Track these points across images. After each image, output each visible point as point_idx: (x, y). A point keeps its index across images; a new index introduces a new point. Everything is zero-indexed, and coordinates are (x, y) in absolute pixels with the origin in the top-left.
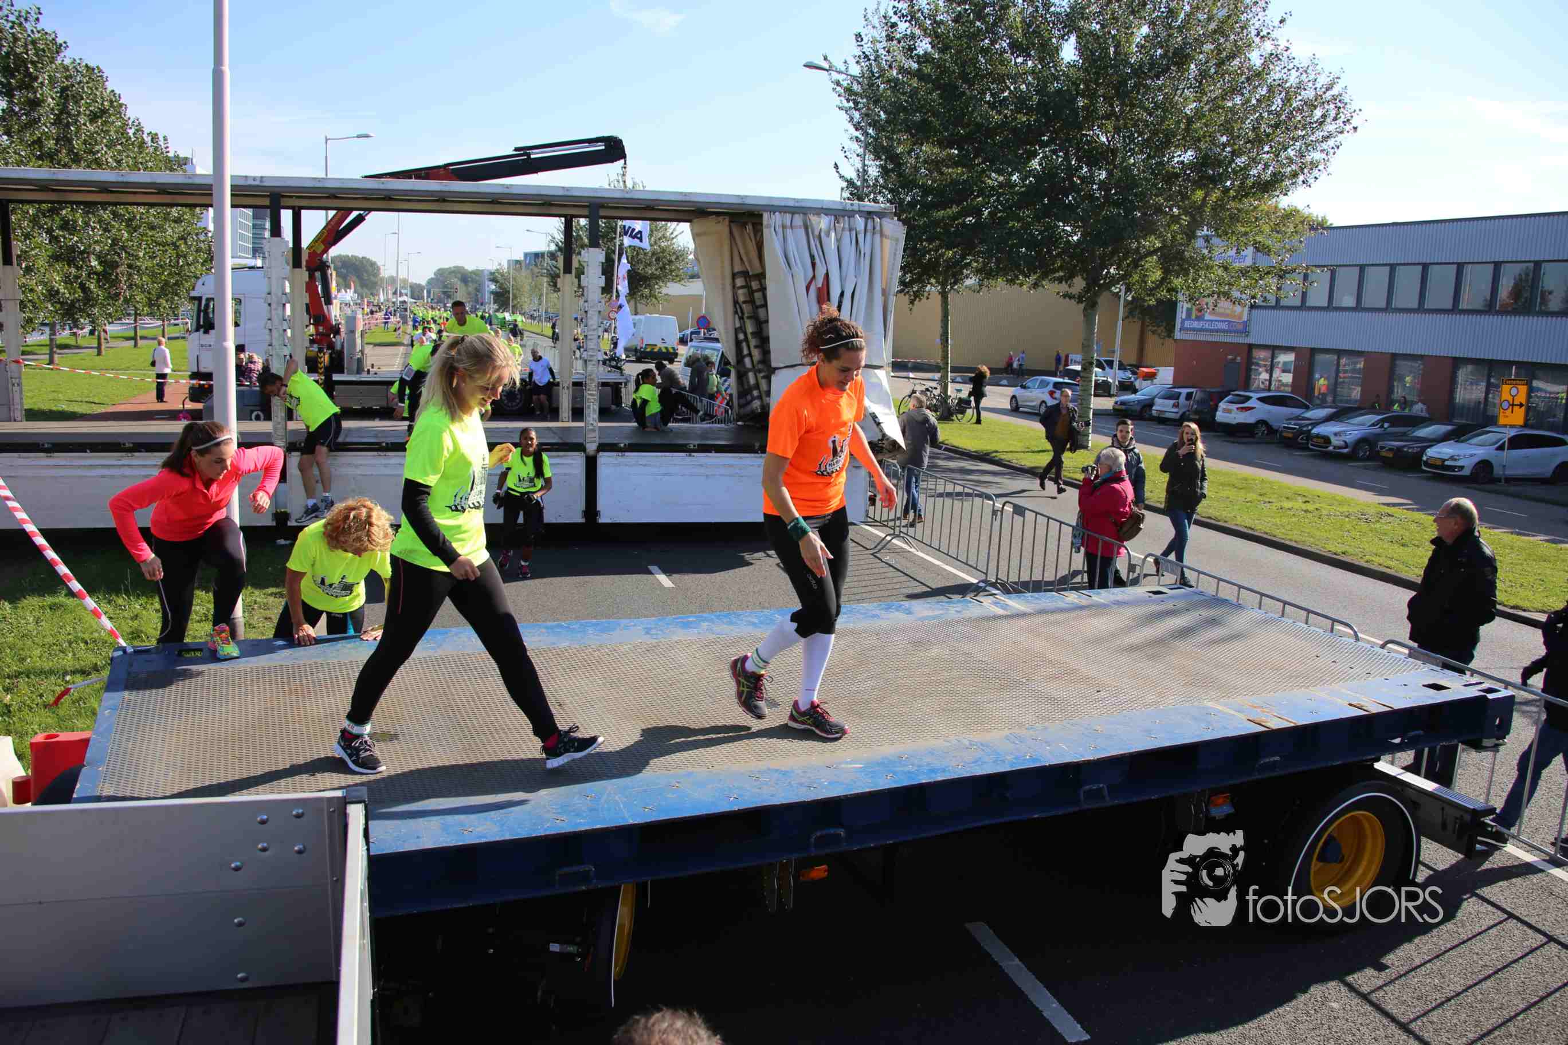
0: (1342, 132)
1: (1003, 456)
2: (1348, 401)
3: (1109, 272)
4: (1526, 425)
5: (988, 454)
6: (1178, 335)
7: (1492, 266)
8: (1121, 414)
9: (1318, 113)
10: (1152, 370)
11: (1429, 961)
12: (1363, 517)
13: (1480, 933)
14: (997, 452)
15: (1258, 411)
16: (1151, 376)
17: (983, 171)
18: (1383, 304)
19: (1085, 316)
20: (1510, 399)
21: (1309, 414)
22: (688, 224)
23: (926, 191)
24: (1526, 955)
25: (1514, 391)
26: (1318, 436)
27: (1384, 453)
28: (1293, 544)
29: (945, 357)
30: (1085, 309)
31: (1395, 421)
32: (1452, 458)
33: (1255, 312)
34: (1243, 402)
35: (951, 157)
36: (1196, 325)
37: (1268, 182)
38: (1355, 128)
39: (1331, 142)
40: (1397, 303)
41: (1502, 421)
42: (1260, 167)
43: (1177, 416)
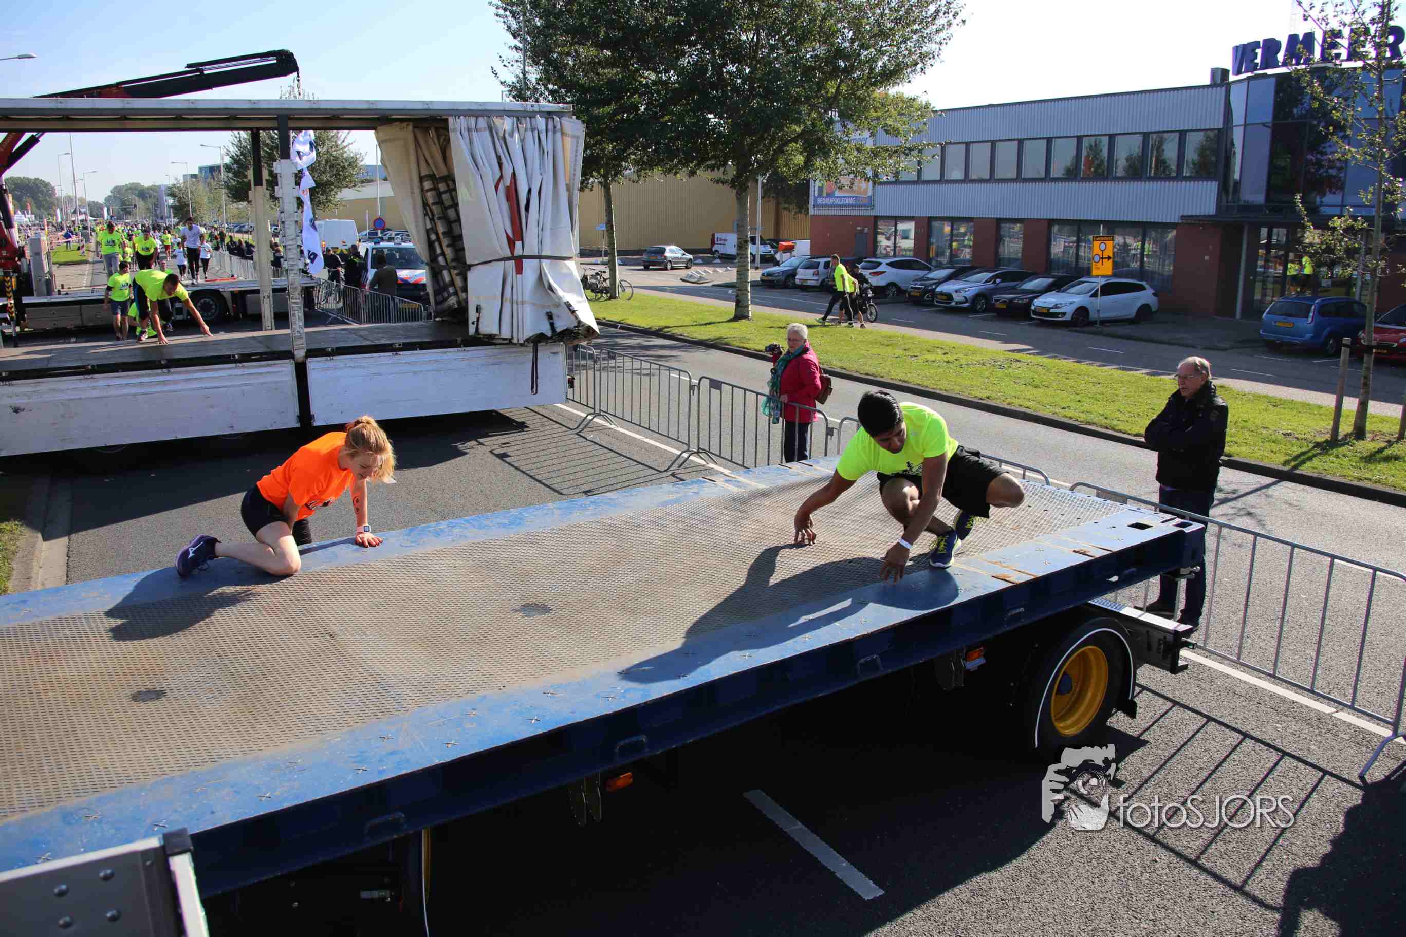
0: (950, 25)
1: (674, 332)
2: (964, 261)
3: (757, 160)
4: (1114, 275)
5: (661, 329)
6: (812, 211)
7: (1075, 139)
8: (768, 284)
9: (932, 8)
10: (790, 243)
11: (1156, 772)
12: (995, 363)
13: (1189, 740)
14: (668, 327)
15: (886, 275)
16: (790, 249)
17: (637, 70)
18: (987, 177)
19: (738, 199)
20: (1100, 254)
21: (931, 275)
22: (371, 133)
23: (583, 89)
24: (1230, 753)
25: (1103, 247)
26: (942, 294)
27: (999, 305)
28: (945, 393)
29: (611, 243)
30: (738, 194)
31: (1004, 277)
32: (1056, 306)
33: (878, 188)
34: (875, 268)
35: (607, 58)
36: (827, 201)
37: (890, 71)
38: (964, 21)
39: (942, 35)
40: (999, 175)
41: (1095, 272)
42: (886, 58)
43: (818, 284)
